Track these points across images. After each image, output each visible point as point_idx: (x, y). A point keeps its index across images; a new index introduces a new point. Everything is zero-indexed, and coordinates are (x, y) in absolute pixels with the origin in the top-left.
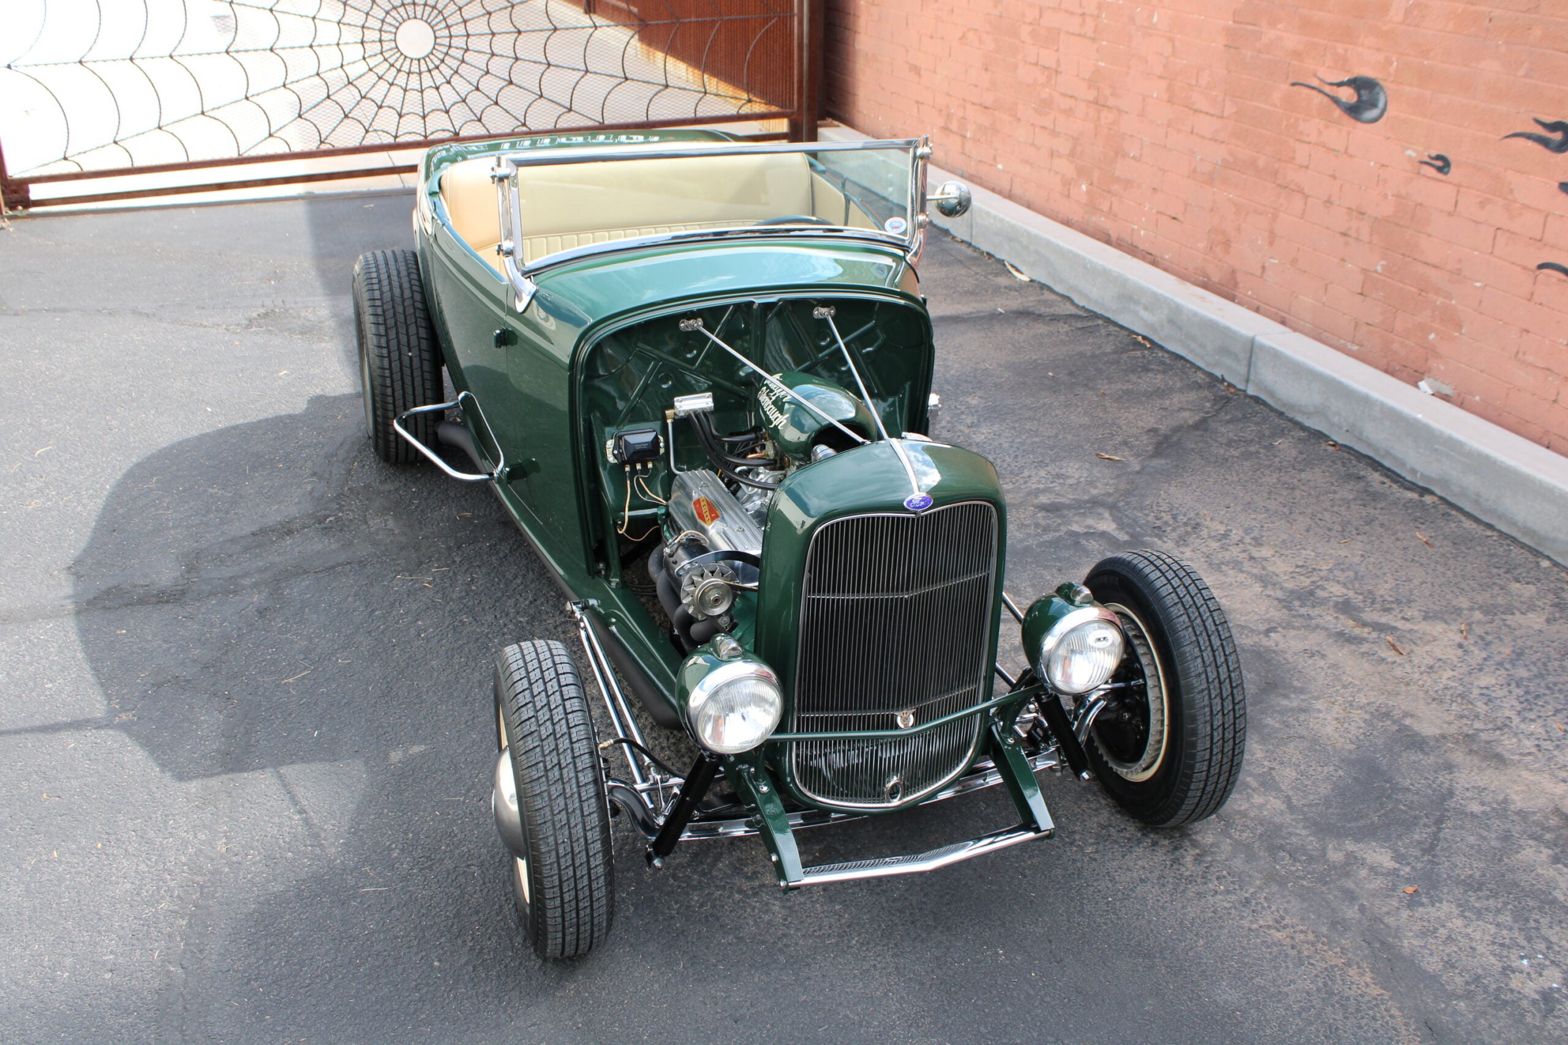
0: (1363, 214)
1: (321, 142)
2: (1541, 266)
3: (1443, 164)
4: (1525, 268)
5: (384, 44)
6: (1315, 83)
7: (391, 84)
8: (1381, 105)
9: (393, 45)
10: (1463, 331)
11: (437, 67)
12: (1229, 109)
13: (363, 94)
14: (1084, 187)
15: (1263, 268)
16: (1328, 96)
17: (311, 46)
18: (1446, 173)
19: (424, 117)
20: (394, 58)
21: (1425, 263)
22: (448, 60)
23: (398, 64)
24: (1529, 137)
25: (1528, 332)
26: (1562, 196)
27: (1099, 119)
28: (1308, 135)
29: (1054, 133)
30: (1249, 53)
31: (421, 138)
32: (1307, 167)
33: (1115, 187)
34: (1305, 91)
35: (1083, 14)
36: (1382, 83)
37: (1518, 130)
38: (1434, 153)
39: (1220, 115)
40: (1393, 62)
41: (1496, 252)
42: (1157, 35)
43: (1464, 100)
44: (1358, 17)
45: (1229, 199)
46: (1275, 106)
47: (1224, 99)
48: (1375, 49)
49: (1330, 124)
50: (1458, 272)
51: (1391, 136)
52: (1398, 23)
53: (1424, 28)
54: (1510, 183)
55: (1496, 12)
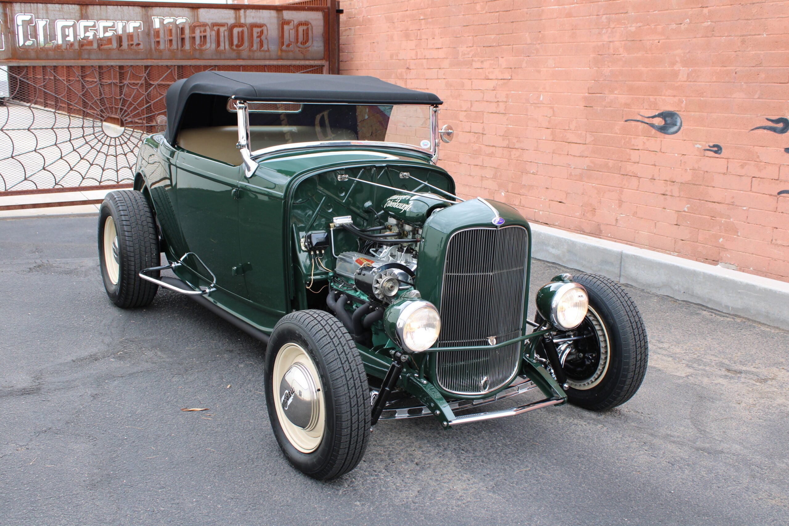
0: (674, 182)
1: (56, 184)
2: (779, 193)
4: (771, 195)
5: (96, 129)
6: (639, 118)
7: (99, 152)
8: (678, 124)
9: (100, 129)
10: (739, 234)
11: (126, 143)
12: (589, 139)
13: (82, 157)
14: (503, 194)
15: (617, 220)
16: (647, 124)
17: (52, 129)
18: (720, 154)
19: (117, 171)
20: (101, 137)
21: (713, 202)
22: (132, 139)
23: (103, 141)
24: (764, 128)
25: (777, 228)
26: (787, 155)
27: (511, 155)
28: (638, 146)
29: (483, 167)
30: (599, 108)
31: (115, 183)
32: (638, 163)
33: (523, 191)
34: (633, 123)
35: (498, 101)
36: (677, 112)
37: (758, 126)
38: (711, 144)
39: (584, 143)
40: (683, 101)
41: (753, 190)
42: (543, 107)
43: (726, 115)
44: (661, 81)
45: (593, 187)
46: (617, 134)
47: (586, 134)
48: (672, 96)
49: (650, 138)
50: (733, 204)
51: (685, 139)
52: (684, 81)
53: (699, 82)
54: (757, 153)
55: (739, 69)
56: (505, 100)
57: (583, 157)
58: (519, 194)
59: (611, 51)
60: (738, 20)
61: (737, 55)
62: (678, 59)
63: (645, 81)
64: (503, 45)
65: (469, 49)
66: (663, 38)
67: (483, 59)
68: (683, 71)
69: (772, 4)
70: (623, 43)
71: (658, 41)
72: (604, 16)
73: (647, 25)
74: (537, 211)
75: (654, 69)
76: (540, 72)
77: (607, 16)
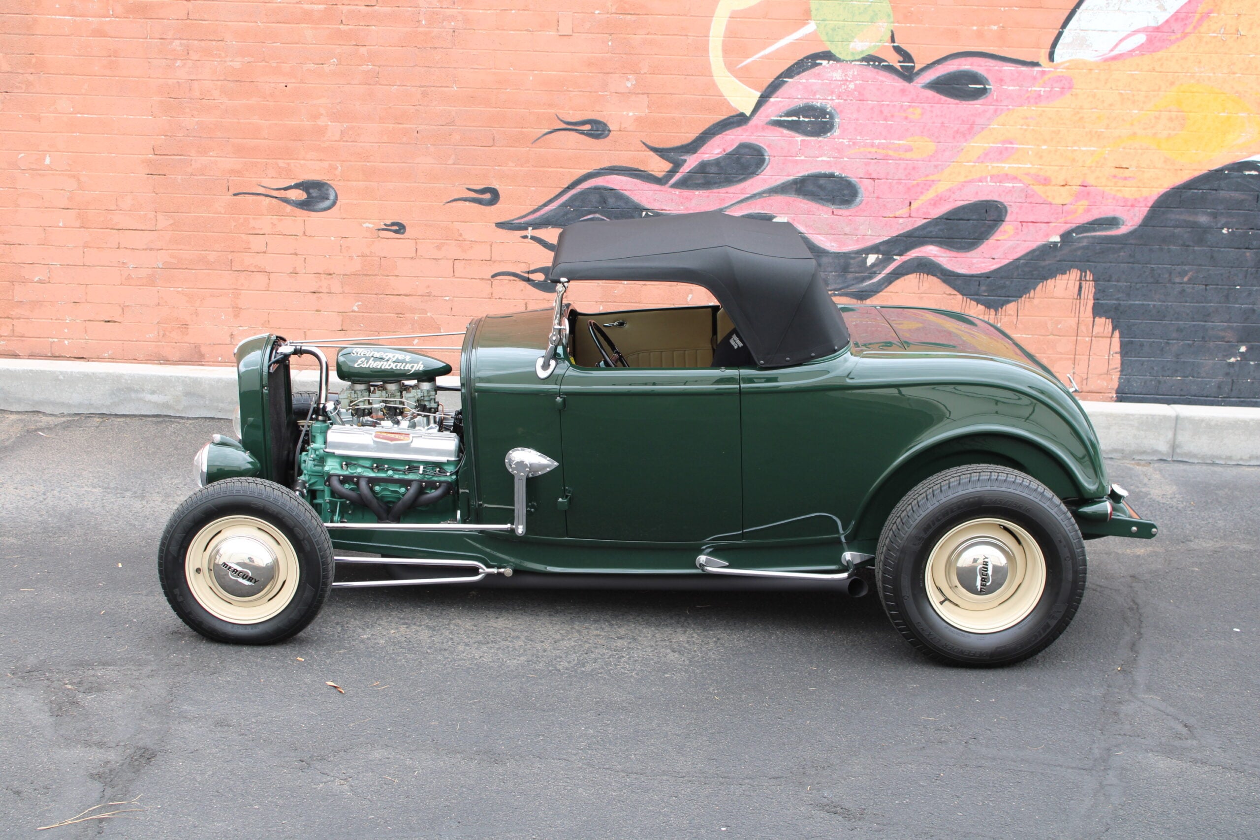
0: (330, 274)
2: (493, 276)
3: (399, 228)
4: (483, 279)
6: (261, 190)
8: (332, 197)
10: (442, 331)
12: (163, 222)
15: (232, 336)
16: (276, 198)
18: (403, 233)
21: (398, 295)
24: (466, 200)
26: (499, 232)
28: (261, 229)
32: (265, 252)
33: (16, 312)
34: (250, 198)
36: (329, 182)
37: (457, 197)
38: (389, 222)
39: (154, 229)
40: (337, 167)
41: (457, 274)
42: (53, 174)
43: (408, 185)
44: (295, 140)
45: (178, 292)
46: (220, 213)
47: (156, 216)
48: (318, 160)
49: (283, 217)
50: (429, 295)
51: (345, 216)
52: (336, 141)
53: (361, 142)
54: (458, 230)
55: (421, 128)
57: (151, 249)
58: (8, 318)
59: (196, 94)
60: (415, 66)
61: (417, 110)
62: (322, 111)
63: (265, 139)
66: (294, 80)
68: (334, 129)
69: (462, 51)
70: (219, 83)
71: (284, 85)
72: (177, 42)
73: (263, 61)
74: (56, 340)
75: (281, 122)
76: (39, 119)
77: (183, 41)
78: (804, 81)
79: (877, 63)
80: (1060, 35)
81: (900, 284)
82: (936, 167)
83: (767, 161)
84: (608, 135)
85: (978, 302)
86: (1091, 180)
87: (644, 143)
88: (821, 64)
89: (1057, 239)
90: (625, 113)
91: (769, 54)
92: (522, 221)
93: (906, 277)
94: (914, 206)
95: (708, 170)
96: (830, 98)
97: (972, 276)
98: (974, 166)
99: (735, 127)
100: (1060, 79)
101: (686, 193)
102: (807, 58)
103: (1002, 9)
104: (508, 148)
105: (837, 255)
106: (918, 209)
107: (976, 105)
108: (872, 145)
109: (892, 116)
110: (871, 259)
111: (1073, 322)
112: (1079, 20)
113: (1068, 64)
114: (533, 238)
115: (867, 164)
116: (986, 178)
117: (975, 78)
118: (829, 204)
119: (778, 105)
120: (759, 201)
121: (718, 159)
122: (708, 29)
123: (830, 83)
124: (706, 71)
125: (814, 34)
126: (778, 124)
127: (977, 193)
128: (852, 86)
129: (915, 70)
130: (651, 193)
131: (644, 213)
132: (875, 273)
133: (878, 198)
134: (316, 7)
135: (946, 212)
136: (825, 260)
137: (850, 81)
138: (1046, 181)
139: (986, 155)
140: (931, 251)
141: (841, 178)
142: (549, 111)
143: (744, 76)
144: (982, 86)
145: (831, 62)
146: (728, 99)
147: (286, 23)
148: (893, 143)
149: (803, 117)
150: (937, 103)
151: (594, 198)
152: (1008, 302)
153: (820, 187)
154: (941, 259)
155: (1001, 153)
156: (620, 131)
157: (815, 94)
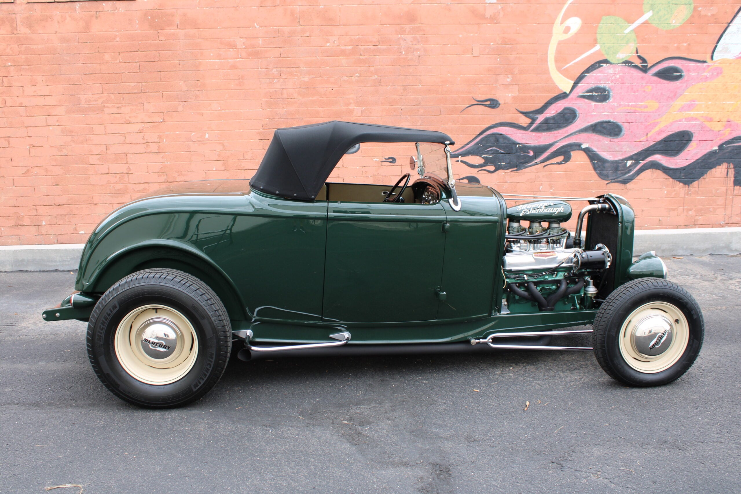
3: (392, 160)
8: (358, 146)
18: (395, 163)
35: (147, 142)
38: (387, 157)
51: (364, 156)
52: (359, 117)
53: (372, 117)
55: (403, 107)
56: (157, 140)
59: (285, 96)
60: (400, 75)
61: (401, 98)
62: (351, 101)
63: (321, 117)
64: (148, 92)
65: (96, 96)
66: (336, 86)
67: (120, 105)
68: (358, 110)
69: (423, 66)
70: (297, 90)
71: (331, 89)
72: (275, 70)
73: (320, 76)
75: (329, 108)
76: (202, 114)
77: (278, 69)
78: (595, 75)
79: (630, 64)
80: (716, 47)
81: (643, 175)
82: (659, 115)
83: (578, 116)
84: (499, 106)
85: (680, 181)
86: (732, 118)
87: (517, 110)
88: (602, 66)
89: (716, 148)
90: (507, 95)
91: (578, 62)
92: (456, 153)
93: (646, 171)
94: (649, 135)
95: (549, 122)
96: (607, 83)
97: (677, 169)
98: (677, 114)
99: (562, 99)
100: (716, 69)
101: (538, 134)
102: (596, 63)
103: (688, 35)
104: (448, 116)
105: (613, 162)
106: (651, 137)
107: (677, 83)
108: (628, 106)
109: (638, 91)
110: (629, 163)
111: (724, 189)
112: (725, 39)
113: (719, 61)
114: (462, 161)
115: (626, 115)
116: (682, 119)
117: (676, 70)
118: (608, 136)
119: (583, 87)
120: (574, 136)
121: (554, 116)
122: (547, 50)
123: (608, 75)
124: (546, 71)
125: (599, 51)
126: (583, 97)
127: (678, 127)
128: (618, 76)
129: (648, 67)
130: (521, 135)
131: (517, 146)
132: (631, 170)
133: (632, 132)
134: (347, 47)
135: (664, 137)
136: (607, 165)
137: (617, 74)
138: (711, 120)
139: (683, 108)
140: (657, 158)
141: (614, 123)
142: (469, 95)
143: (565, 73)
144: (679, 74)
145: (608, 65)
146: (558, 85)
147: (331, 56)
148: (638, 104)
149: (595, 93)
150: (659, 83)
151: (492, 139)
152: (694, 181)
153: (604, 128)
154: (662, 161)
155: (689, 107)
156: (505, 104)
157: (600, 81)
